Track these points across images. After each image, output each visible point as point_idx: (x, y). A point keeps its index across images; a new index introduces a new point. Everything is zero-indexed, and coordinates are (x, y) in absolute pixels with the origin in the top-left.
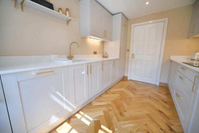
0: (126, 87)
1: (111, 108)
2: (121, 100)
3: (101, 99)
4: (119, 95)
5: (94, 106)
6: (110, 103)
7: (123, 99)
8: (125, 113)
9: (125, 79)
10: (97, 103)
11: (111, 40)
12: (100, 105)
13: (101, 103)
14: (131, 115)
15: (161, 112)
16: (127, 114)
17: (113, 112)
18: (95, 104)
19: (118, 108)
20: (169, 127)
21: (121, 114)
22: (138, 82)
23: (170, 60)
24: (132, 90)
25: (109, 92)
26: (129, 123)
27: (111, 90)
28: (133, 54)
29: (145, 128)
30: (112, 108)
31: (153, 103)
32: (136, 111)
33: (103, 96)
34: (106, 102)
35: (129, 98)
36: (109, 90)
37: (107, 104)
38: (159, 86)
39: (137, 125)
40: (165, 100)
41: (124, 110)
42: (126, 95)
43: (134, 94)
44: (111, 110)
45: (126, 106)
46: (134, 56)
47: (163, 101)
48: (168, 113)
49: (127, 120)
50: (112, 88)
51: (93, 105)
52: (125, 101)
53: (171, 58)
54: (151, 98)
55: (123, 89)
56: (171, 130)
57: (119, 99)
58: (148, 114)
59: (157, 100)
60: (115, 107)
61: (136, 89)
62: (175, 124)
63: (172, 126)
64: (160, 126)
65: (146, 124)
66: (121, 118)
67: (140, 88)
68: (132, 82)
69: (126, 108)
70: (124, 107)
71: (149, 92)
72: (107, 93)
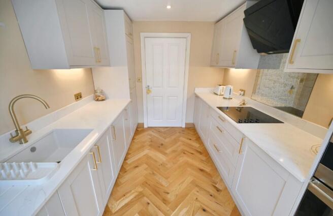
0: (150, 145)
1: (146, 199)
2: (153, 174)
3: (121, 190)
4: (147, 166)
5: (117, 211)
6: (140, 189)
7: (155, 172)
8: (169, 196)
9: (140, 128)
10: (118, 202)
11: (109, 65)
12: (127, 205)
13: (126, 198)
14: (177, 195)
15: (202, 170)
16: (171, 197)
17: (153, 205)
18: (116, 206)
19: (156, 192)
20: (215, 187)
21: (165, 201)
22: (161, 129)
23: (195, 94)
24: (159, 147)
25: (127, 169)
26: (181, 210)
27: (129, 161)
28: (148, 86)
29: (198, 204)
30: (148, 197)
31: (190, 160)
32: (180, 185)
33: (122, 180)
34: (133, 191)
35: (161, 165)
36: (127, 163)
37: (138, 195)
39: (189, 206)
40: (199, 150)
41: (165, 192)
42: (156, 161)
43: (165, 154)
44: (149, 204)
45: (164, 182)
46: (150, 91)
47: (198, 151)
48: (208, 169)
49: (177, 207)
50: (129, 156)
51: (114, 211)
52: (160, 174)
53: (195, 92)
54: (186, 152)
55: (146, 151)
56: (218, 190)
57: (150, 173)
58: (193, 181)
59: (192, 154)
60: (151, 193)
61: (163, 143)
62: (218, 180)
63: (216, 184)
64: (209, 192)
65: (197, 199)
66: (168, 209)
67: (167, 140)
68: (153, 131)
69: (166, 186)
70: (164, 186)
71: (179, 143)
72: (126, 172)
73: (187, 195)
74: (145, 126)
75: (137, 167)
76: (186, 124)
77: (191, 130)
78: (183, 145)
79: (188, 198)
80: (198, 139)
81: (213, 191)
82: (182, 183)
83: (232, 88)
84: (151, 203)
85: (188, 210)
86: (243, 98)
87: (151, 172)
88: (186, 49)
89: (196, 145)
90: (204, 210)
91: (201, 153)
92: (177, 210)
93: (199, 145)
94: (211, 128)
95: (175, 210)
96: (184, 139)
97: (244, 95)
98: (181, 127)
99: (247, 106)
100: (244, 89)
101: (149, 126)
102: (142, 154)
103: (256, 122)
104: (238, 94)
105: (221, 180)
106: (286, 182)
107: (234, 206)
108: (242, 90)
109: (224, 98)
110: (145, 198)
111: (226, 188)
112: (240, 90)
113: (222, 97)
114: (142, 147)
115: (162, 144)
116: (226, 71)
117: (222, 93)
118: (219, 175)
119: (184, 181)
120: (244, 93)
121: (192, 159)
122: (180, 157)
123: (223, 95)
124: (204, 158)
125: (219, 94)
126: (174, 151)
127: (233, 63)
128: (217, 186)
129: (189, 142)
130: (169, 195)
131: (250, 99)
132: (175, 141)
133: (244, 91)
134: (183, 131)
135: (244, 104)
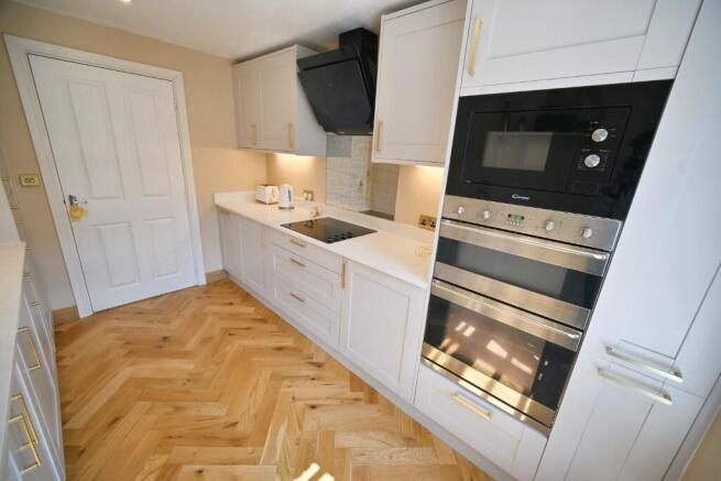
0: (129, 354)
2: (178, 409)
4: (149, 404)
6: (160, 461)
7: (179, 404)
8: (240, 428)
9: (66, 323)
14: (255, 415)
15: (280, 349)
16: (245, 427)
17: (213, 467)
19: (206, 439)
20: (313, 363)
21: (236, 442)
24: (160, 347)
27: (78, 422)
28: (72, 198)
29: (300, 405)
30: (191, 463)
31: (249, 342)
32: (251, 395)
35: (189, 380)
36: (75, 429)
38: (208, 284)
40: (259, 317)
42: (169, 380)
43: (185, 355)
44: (200, 472)
45: (216, 411)
47: (257, 320)
48: (290, 342)
52: (196, 400)
53: (217, 202)
54: (233, 331)
55: (126, 372)
56: (319, 365)
57: (169, 414)
58: (272, 375)
59: (248, 329)
60: (195, 449)
61: (167, 335)
62: (313, 350)
63: (311, 358)
64: (307, 377)
65: (294, 398)
66: (250, 449)
67: (175, 325)
68: (117, 319)
69: (223, 414)
70: (219, 418)
71: (209, 320)
72: (82, 452)
73: (273, 404)
74: (84, 313)
75: (116, 420)
76: (208, 276)
77: (223, 284)
78: (220, 319)
79: (277, 407)
80: (247, 297)
81: (312, 372)
82: (255, 388)
83: (291, 189)
84: (206, 467)
85: (289, 425)
86: (314, 204)
87: (168, 409)
88: (176, 108)
89: (249, 310)
90: (313, 407)
91: (264, 321)
92: (268, 439)
93: (253, 309)
94: (275, 266)
95: (264, 442)
96: (216, 308)
97: (312, 200)
98: (197, 286)
99: (324, 216)
100: (310, 189)
101: (97, 309)
102: (113, 386)
103: (350, 237)
104: (302, 199)
105: (318, 348)
106: (409, 299)
107: (348, 374)
108: (307, 192)
109: (281, 208)
110: (185, 468)
111: (329, 356)
112: (305, 191)
113: (277, 206)
114: (103, 369)
115: (165, 339)
116: (269, 158)
117: (274, 200)
118: (311, 342)
119: (256, 385)
120: (313, 196)
121: (253, 338)
122: (226, 346)
123: (277, 203)
124: (274, 327)
125: (267, 202)
126: (205, 341)
127: (291, 146)
128: (315, 360)
129: (229, 309)
130: (239, 425)
131: (323, 205)
132: (198, 319)
133: (311, 193)
134: (206, 292)
135: (317, 214)
